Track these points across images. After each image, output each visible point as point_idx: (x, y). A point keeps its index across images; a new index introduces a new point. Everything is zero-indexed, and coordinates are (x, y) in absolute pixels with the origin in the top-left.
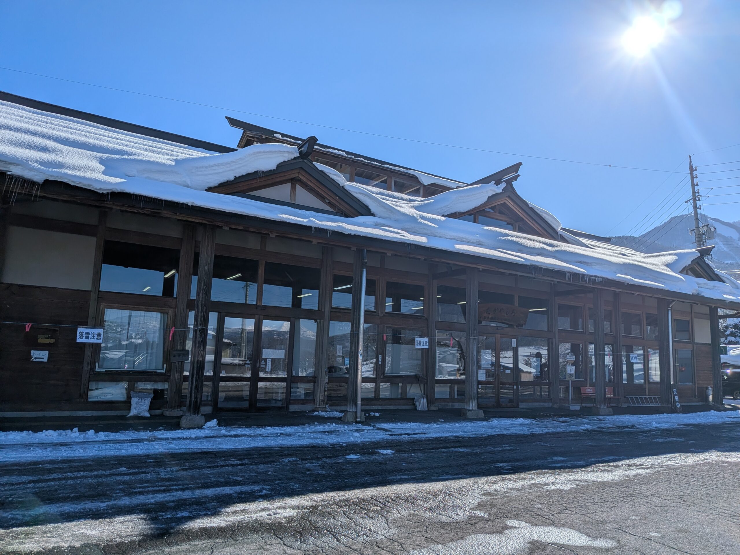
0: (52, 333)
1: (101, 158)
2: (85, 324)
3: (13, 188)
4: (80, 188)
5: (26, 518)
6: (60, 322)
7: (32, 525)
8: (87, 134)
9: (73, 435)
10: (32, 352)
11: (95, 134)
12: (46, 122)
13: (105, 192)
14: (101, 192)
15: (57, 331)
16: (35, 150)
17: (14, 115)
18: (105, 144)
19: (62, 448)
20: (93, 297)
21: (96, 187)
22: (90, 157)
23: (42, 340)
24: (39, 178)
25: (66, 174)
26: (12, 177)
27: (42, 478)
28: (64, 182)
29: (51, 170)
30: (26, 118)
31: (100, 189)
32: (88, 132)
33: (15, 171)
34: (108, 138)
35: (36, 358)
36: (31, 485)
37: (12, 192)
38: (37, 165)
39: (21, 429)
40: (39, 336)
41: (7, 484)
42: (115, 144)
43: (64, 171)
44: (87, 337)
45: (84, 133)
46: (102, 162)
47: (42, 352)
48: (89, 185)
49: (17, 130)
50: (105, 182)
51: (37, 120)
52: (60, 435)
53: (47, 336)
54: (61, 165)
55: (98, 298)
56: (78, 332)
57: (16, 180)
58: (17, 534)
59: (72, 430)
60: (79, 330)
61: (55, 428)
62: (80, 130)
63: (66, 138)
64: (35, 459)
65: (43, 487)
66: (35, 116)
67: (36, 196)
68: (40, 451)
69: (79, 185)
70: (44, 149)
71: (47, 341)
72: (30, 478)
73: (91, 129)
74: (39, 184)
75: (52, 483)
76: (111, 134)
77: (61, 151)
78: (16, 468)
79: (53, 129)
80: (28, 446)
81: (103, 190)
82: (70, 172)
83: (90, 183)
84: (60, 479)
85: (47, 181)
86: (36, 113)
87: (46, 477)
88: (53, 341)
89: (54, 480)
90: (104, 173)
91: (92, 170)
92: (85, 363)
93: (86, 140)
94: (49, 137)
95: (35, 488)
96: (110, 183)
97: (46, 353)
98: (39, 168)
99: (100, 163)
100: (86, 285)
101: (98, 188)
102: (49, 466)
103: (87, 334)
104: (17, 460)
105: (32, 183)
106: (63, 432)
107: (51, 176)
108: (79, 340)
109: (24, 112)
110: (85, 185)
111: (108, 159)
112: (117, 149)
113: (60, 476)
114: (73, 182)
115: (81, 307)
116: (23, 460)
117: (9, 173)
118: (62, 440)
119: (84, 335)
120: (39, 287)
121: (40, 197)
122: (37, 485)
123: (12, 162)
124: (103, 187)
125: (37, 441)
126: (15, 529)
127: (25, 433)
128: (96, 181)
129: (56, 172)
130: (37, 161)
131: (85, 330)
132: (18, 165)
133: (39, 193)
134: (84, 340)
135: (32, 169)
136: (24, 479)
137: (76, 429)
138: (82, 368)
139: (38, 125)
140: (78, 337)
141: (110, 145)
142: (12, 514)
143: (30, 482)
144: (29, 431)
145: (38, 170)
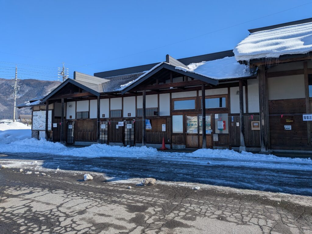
0: (292, 118)
1: (301, 39)
2: (305, 113)
3: (269, 63)
4: (295, 54)
5: (298, 192)
6: (294, 113)
7: (302, 195)
8: (293, 31)
9: (308, 161)
10: (285, 126)
11: (295, 29)
12: (274, 33)
13: (306, 53)
14: (304, 53)
15: (293, 117)
16: (274, 45)
17: (262, 35)
18: (301, 32)
19: (305, 165)
20: (307, 100)
21: (302, 52)
22: (296, 40)
23: (288, 121)
24: (277, 56)
25: (288, 51)
26: (267, 59)
27: (300, 177)
28: (288, 54)
29: (281, 51)
30: (267, 34)
31: (304, 52)
32: (292, 30)
33: (268, 56)
34: (302, 29)
35: (286, 128)
36: (297, 179)
37: (268, 65)
38: (276, 51)
39: (286, 157)
40: (286, 120)
41: (287, 177)
42: (306, 30)
43: (287, 49)
44: (308, 119)
45: (290, 31)
46: (302, 40)
47: (289, 126)
48: (299, 52)
49: (265, 40)
50: (305, 48)
51: (271, 34)
52: (303, 160)
53: (289, 119)
54: (285, 48)
55: (309, 101)
56: (303, 116)
57: (269, 59)
58: (297, 197)
59: (308, 159)
60: (304, 116)
61: (300, 157)
62: (288, 31)
63: (284, 36)
64: (295, 169)
65: (302, 181)
66: (270, 32)
67: (277, 63)
68: (296, 166)
69: (294, 54)
70: (277, 44)
71: (290, 121)
72: (295, 176)
73: (292, 28)
74: (278, 58)
75: (305, 180)
76: (302, 27)
77: (283, 42)
78: (288, 171)
79: (278, 34)
80: (290, 163)
81: (305, 52)
82: (289, 49)
83: (299, 51)
84: (308, 179)
85: (281, 56)
86: (269, 31)
87: (302, 177)
88: (292, 121)
89: (305, 178)
90: (304, 45)
91: (298, 45)
92: (308, 130)
93: (292, 33)
94: (277, 38)
95: (298, 180)
96: (308, 48)
97: (290, 126)
98: (277, 52)
99: (301, 41)
100: (303, 96)
101: (303, 52)
102: (302, 173)
103: (308, 117)
104: (288, 169)
105: (275, 59)
106: (304, 159)
107: (282, 53)
108: (304, 120)
109: (265, 33)
110: (297, 52)
111: (304, 38)
112: (308, 32)
113: (308, 177)
114: (291, 53)
115: (302, 106)
116: (290, 169)
117: (266, 57)
118: (304, 162)
119: (306, 118)
120: (283, 100)
121: (279, 63)
122: (299, 179)
123: (267, 53)
124: (305, 51)
125: (294, 162)
126: (295, 195)
127: (288, 158)
128: (301, 49)
129: (284, 51)
130: (275, 49)
131: (306, 115)
132: (269, 53)
133: (278, 62)
134: (307, 120)
135: (274, 53)
136: (293, 176)
137: (309, 158)
138: (307, 132)
139: (272, 35)
140: (303, 118)
141: (304, 31)
142: (292, 189)
143: (296, 178)
144: (289, 157)
145: (277, 53)
